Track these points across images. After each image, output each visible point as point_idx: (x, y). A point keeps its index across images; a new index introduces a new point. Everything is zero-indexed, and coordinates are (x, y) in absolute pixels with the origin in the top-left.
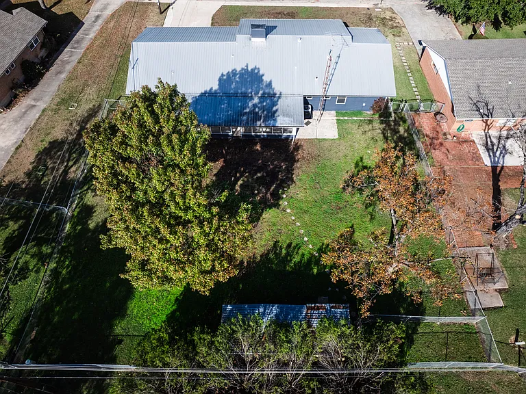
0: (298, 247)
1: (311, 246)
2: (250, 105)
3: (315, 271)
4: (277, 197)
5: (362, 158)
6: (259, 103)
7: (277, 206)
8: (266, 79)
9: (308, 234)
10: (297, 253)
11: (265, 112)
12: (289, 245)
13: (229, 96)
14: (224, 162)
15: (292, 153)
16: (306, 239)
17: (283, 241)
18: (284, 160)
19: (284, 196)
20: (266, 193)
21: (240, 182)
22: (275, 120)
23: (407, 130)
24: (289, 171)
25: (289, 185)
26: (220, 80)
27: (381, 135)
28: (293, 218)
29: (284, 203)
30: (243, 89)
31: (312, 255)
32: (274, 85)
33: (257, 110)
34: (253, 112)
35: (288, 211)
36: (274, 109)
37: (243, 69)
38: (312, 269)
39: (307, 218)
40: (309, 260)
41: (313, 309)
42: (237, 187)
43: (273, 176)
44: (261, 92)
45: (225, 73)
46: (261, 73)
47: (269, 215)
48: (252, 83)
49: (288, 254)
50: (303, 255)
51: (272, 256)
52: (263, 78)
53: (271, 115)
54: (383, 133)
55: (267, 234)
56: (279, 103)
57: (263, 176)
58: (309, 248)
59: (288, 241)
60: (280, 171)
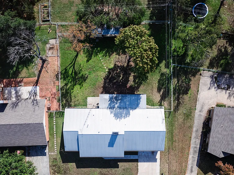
0: (103, 56)
1: (100, 56)
2: (118, 104)
3: (99, 49)
4: (109, 73)
5: (80, 88)
6: (115, 105)
7: (109, 69)
8: (113, 115)
9: (100, 60)
10: (104, 54)
11: (113, 100)
12: (106, 56)
13: (126, 108)
14: (127, 87)
15: (104, 91)
16: (101, 58)
17: (107, 58)
18: (106, 87)
19: (107, 73)
20: (112, 74)
21: (121, 78)
22: (109, 97)
23: (62, 101)
24: (105, 83)
25: (105, 77)
26: (130, 114)
27: (72, 99)
28: (104, 65)
29: (107, 70)
30: (121, 110)
31: (99, 53)
32: (110, 112)
33: (116, 102)
34: (117, 100)
35: (106, 68)
36: (110, 102)
37: (121, 119)
38: (100, 49)
39: (100, 65)
40: (100, 52)
41: (100, 33)
42: (122, 76)
43: (111, 81)
44: (114, 110)
45: (128, 117)
46: (114, 117)
47: (112, 66)
48: (118, 113)
49: (106, 53)
50: (102, 53)
51: (111, 53)
52: (114, 115)
53: (111, 99)
54: (71, 100)
55: (112, 60)
56: (108, 105)
57: (114, 81)
58: (100, 55)
59: (106, 57)
60: (108, 83)
